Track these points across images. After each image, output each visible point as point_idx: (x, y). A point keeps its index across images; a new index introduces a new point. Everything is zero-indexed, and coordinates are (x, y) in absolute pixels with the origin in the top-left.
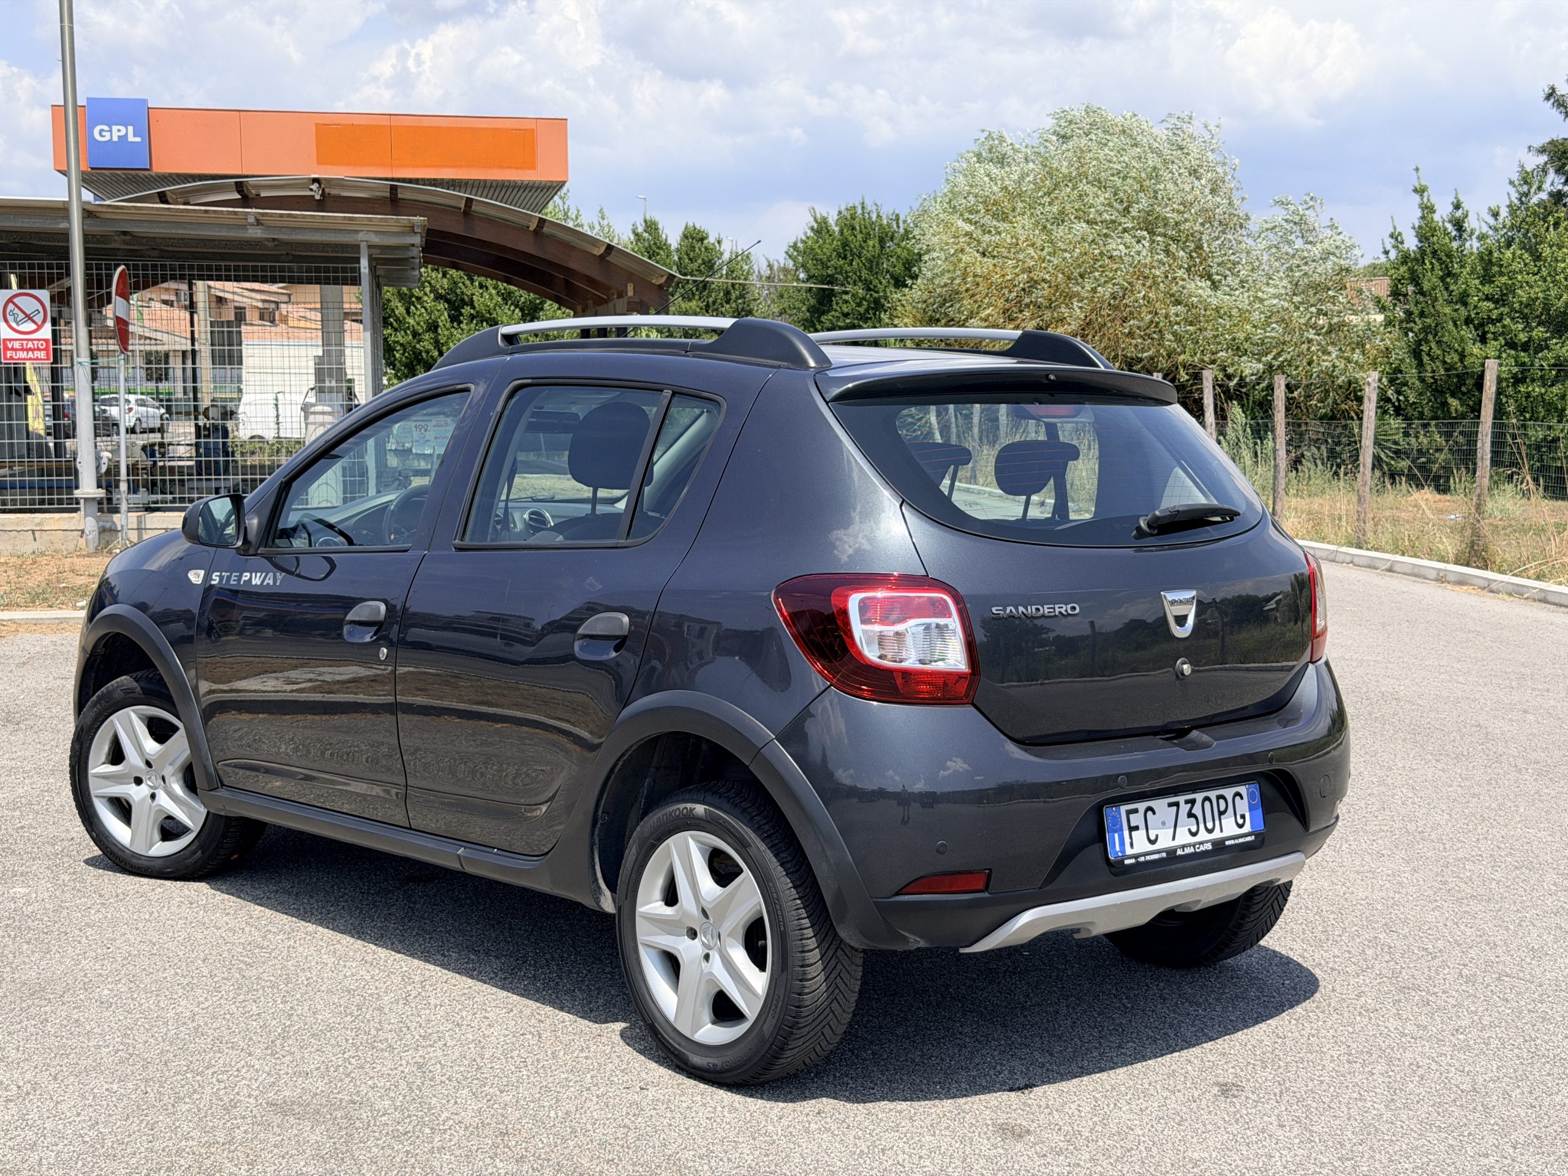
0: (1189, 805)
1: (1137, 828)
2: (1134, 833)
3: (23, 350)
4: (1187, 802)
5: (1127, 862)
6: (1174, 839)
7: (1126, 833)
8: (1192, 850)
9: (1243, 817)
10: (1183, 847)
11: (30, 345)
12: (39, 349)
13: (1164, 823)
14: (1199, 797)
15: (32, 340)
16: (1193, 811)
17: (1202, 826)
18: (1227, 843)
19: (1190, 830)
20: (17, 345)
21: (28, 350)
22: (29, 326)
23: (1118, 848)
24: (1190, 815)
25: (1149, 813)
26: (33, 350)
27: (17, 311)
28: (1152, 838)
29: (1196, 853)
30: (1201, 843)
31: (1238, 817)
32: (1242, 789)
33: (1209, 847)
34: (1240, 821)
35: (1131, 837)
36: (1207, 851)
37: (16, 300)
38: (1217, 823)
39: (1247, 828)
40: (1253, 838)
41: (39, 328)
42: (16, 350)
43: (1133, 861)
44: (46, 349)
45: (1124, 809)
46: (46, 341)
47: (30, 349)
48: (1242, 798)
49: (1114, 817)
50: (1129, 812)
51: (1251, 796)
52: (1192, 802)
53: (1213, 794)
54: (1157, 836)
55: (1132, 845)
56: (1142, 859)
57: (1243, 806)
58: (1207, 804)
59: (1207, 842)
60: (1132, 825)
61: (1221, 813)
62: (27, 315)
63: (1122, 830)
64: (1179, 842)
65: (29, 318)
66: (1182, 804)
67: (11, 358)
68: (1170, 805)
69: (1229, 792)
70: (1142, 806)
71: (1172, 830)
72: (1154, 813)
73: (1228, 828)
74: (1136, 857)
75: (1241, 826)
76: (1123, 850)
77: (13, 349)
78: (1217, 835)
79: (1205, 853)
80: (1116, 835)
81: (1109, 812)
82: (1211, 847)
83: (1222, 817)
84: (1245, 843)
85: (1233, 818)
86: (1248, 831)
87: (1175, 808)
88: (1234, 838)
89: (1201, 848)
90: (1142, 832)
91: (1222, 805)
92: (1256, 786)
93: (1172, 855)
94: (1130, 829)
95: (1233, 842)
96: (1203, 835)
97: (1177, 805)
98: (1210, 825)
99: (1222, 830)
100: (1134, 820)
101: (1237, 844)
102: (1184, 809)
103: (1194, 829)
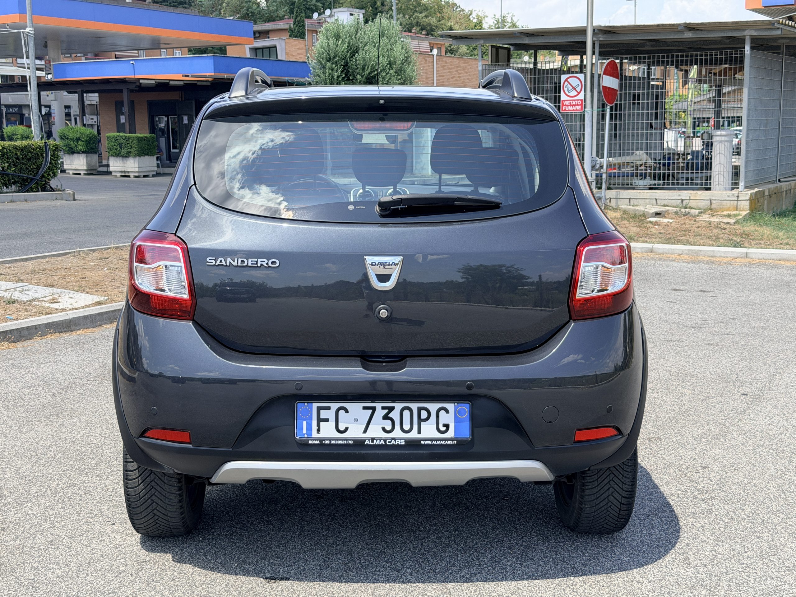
0: (387, 411)
1: (327, 420)
2: (323, 423)
3: (570, 105)
4: (383, 408)
5: (311, 442)
6: (365, 432)
7: (314, 423)
8: (382, 442)
9: (447, 426)
10: (373, 440)
11: (574, 103)
12: (578, 105)
13: (356, 420)
14: (399, 406)
15: (575, 100)
16: (390, 415)
17: (397, 427)
18: (423, 442)
19: (383, 428)
20: (568, 103)
21: (573, 105)
22: (574, 93)
23: (304, 432)
24: (386, 417)
25: (342, 412)
26: (575, 105)
27: (569, 85)
28: (342, 428)
29: (386, 445)
30: (395, 439)
31: (441, 426)
32: (451, 406)
33: (403, 442)
34: (443, 429)
35: (318, 425)
36: (398, 445)
37: (568, 80)
38: (415, 427)
39: (451, 434)
40: (455, 442)
41: (579, 93)
42: (567, 106)
43: (317, 442)
44: (581, 105)
45: (315, 405)
46: (581, 100)
47: (574, 105)
48: (447, 412)
49: (304, 410)
50: (319, 409)
51: (459, 412)
52: (391, 409)
53: (414, 406)
54: (347, 429)
55: (318, 431)
56: (326, 442)
57: (448, 418)
58: (406, 413)
59: (400, 439)
60: (322, 417)
61: (421, 420)
62: (573, 88)
63: (311, 419)
64: (369, 435)
65: (574, 88)
66: (379, 409)
67: (565, 110)
68: (365, 408)
69: (433, 407)
70: (334, 406)
71: (364, 426)
72: (347, 411)
73: (428, 432)
74: (321, 439)
75: (444, 432)
76: (309, 434)
77: (566, 105)
78: (414, 434)
80: (305, 423)
81: (301, 407)
82: (403, 443)
83: (422, 423)
84: (447, 445)
85: (435, 426)
86: (450, 437)
87: (370, 411)
88: (432, 439)
89: (393, 442)
90: (332, 423)
91: (424, 414)
92: (468, 405)
93: (359, 443)
94: (319, 420)
95: (430, 442)
96: (397, 433)
97: (374, 409)
98: (406, 427)
99: (419, 432)
100: (324, 414)
101: (434, 445)
102: (380, 413)
103: (389, 428)
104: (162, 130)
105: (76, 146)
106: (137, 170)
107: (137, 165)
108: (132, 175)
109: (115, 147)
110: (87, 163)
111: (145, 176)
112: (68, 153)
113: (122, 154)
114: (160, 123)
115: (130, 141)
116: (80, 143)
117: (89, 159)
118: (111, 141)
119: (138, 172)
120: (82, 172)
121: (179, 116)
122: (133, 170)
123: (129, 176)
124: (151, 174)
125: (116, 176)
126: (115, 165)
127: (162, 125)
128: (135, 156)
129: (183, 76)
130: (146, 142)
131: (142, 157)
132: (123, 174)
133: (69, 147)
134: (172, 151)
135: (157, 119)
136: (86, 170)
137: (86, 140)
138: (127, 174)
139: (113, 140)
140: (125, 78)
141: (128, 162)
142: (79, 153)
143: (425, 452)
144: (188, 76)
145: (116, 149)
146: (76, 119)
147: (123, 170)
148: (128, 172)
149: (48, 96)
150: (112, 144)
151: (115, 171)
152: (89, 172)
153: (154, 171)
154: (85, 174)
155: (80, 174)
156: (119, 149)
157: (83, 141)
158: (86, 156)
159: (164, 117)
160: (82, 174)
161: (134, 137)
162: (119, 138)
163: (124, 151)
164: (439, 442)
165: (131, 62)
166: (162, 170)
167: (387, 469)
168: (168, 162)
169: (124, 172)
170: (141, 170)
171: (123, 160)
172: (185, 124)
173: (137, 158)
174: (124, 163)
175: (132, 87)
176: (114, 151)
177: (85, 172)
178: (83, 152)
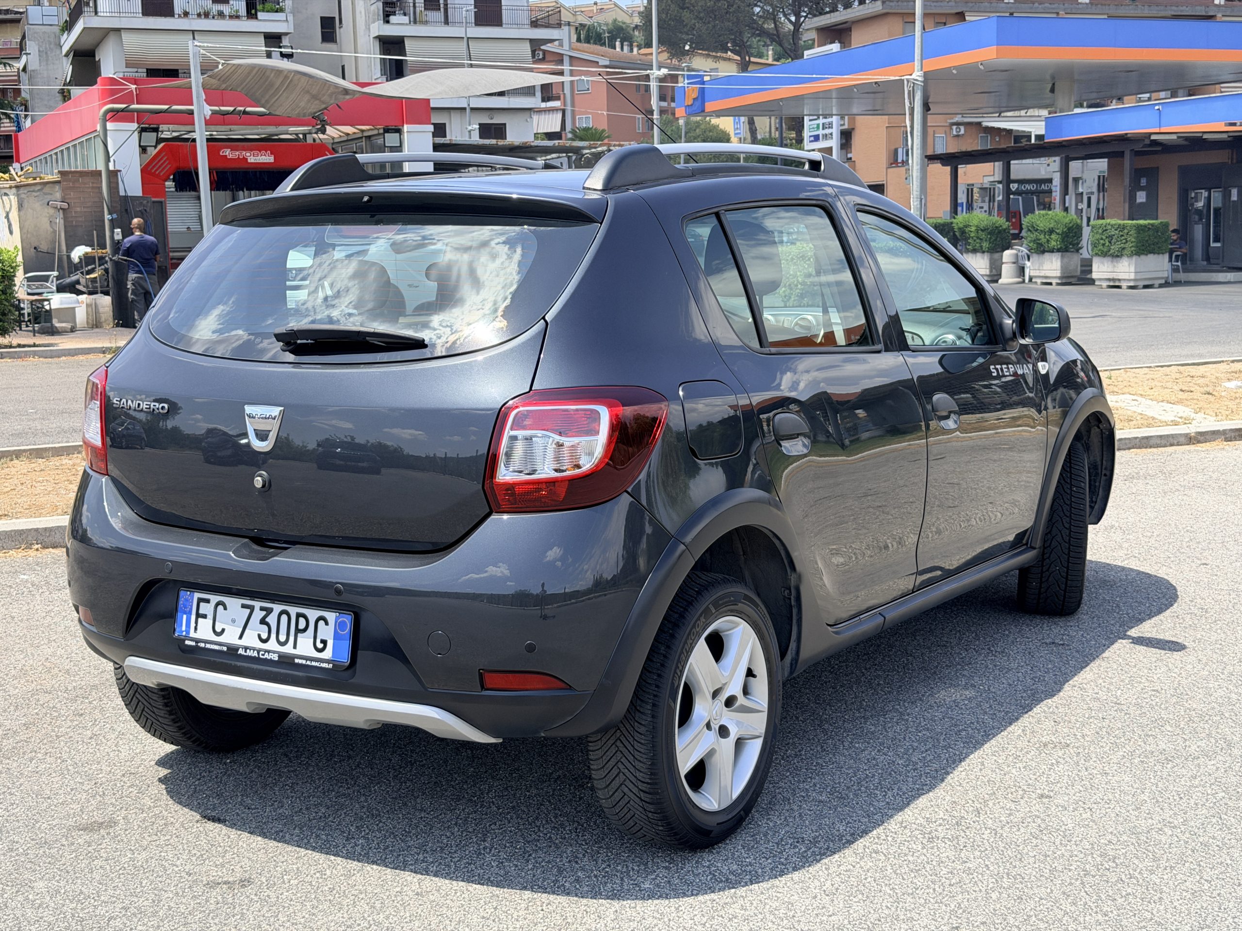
0: (264, 613)
1: (205, 616)
2: (200, 620)
4: (262, 609)
5: (187, 642)
6: (241, 637)
7: (193, 617)
8: (255, 654)
9: (324, 642)
10: (246, 648)
13: (234, 621)
14: (277, 608)
16: (267, 620)
17: (273, 636)
18: (297, 661)
19: (259, 636)
23: (184, 628)
24: (263, 621)
25: (220, 608)
28: (218, 630)
29: (259, 658)
30: (269, 652)
31: (318, 641)
32: (331, 616)
33: (275, 657)
34: (320, 645)
35: (196, 623)
36: (271, 660)
38: (292, 638)
39: (327, 654)
40: (331, 666)
43: (193, 644)
45: (197, 595)
48: (327, 623)
49: (187, 600)
50: (200, 600)
51: (339, 625)
52: (269, 611)
53: (293, 610)
54: (223, 630)
55: (196, 629)
56: (202, 645)
57: (326, 632)
58: (284, 618)
59: (274, 652)
60: (201, 612)
61: (298, 631)
63: (190, 613)
64: (244, 642)
66: (257, 609)
68: (244, 606)
69: (313, 614)
70: (214, 598)
71: (241, 629)
72: (225, 609)
73: (304, 647)
74: (197, 641)
75: (320, 651)
76: (188, 632)
78: (288, 649)
79: (270, 662)
80: (185, 616)
81: (184, 594)
82: (277, 659)
83: (299, 635)
84: (321, 668)
85: (312, 640)
86: (327, 658)
87: (248, 611)
88: (307, 658)
89: (266, 656)
90: (209, 622)
91: (302, 622)
92: (350, 617)
93: (232, 650)
94: (198, 616)
95: (304, 662)
96: (272, 645)
97: (252, 608)
98: (282, 638)
99: (295, 647)
100: (205, 608)
101: (308, 666)
102: (258, 615)
103: (264, 636)
104: (1199, 212)
105: (1048, 241)
106: (1132, 276)
107: (1132, 269)
108: (1124, 285)
109: (1102, 241)
110: (1062, 267)
111: (1146, 287)
112: (1035, 252)
113: (1112, 251)
114: (1197, 201)
115: (1126, 231)
116: (1053, 236)
117: (1066, 260)
118: (1097, 233)
119: (1135, 280)
120: (1054, 281)
121: (1225, 188)
122: (1127, 277)
123: (1119, 287)
124: (1157, 283)
125: (1100, 286)
126: (1101, 269)
127: (1200, 204)
128: (1131, 255)
129: (1226, 125)
130: (1151, 233)
131: (1143, 257)
132: (1112, 284)
133: (1038, 244)
134: (1212, 245)
135: (1193, 195)
136: (1060, 278)
137: (1063, 232)
138: (1117, 284)
139: (1100, 231)
140: (1126, 134)
141: (1120, 265)
142: (1053, 252)
143: (300, 674)
144: (1234, 124)
145: (1104, 245)
146: (1089, 199)
147: (1111, 277)
148: (1119, 280)
149: (1048, 165)
150: (1098, 236)
151: (1100, 279)
152: (1064, 281)
153: (1162, 278)
154: (1058, 284)
155: (1050, 284)
156: (1107, 244)
157: (1058, 234)
158: (1062, 257)
159: (1203, 191)
160: (1054, 284)
161: (1132, 226)
162: (1110, 227)
163: (1115, 248)
164: (314, 664)
165: (1157, 107)
166: (1182, 276)
167: (261, 691)
168: (1205, 263)
169: (1114, 280)
170: (1139, 277)
171: (1112, 262)
172: (1234, 201)
173: (1135, 258)
174: (1114, 266)
175: (1138, 147)
176: (1101, 247)
177: (1059, 281)
178: (1058, 250)
